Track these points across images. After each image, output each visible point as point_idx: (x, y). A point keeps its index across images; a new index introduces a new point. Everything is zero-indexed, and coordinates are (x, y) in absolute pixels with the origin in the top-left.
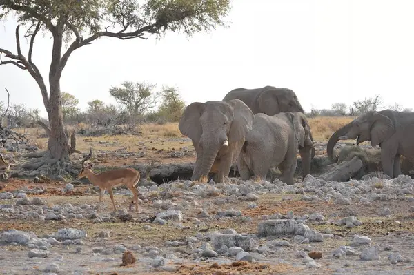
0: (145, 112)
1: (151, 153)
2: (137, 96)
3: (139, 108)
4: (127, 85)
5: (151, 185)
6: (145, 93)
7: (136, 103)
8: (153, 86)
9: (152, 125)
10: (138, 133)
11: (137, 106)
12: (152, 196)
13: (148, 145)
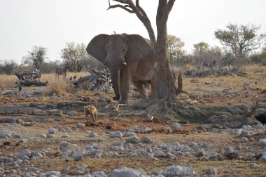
0: (250, 54)
1: (255, 94)
2: (241, 38)
3: (244, 50)
4: (232, 27)
5: (256, 124)
6: (249, 35)
7: (241, 45)
8: (258, 28)
9: (256, 66)
10: (243, 74)
11: (241, 48)
12: (258, 135)
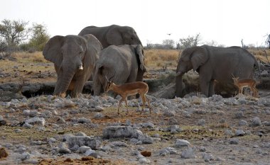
13: (21, 68)
